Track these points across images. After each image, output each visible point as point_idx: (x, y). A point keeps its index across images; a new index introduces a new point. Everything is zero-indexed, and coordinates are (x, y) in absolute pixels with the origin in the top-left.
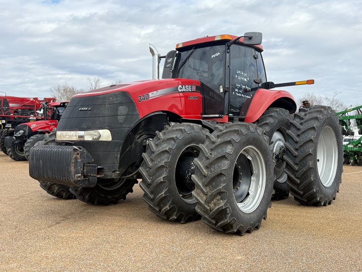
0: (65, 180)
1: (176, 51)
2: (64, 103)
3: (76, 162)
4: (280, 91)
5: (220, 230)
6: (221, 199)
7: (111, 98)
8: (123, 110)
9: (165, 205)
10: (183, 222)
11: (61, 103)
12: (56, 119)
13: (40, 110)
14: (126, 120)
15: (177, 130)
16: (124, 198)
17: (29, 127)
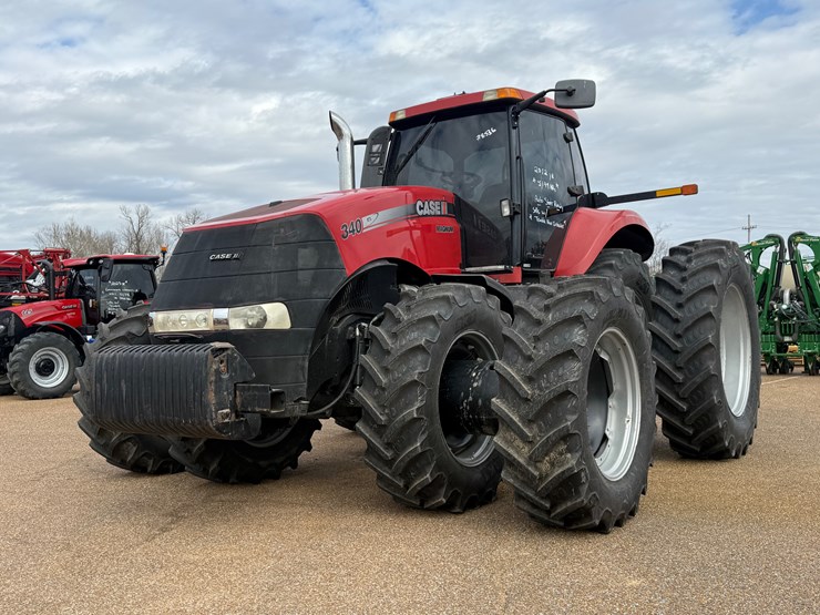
0: (193, 423)
1: (389, 129)
2: (97, 259)
3: (219, 380)
4: (622, 212)
5: (558, 522)
6: (569, 450)
7: (282, 230)
8: (306, 257)
9: (420, 473)
10: (458, 510)
11: (89, 260)
12: (78, 297)
13: (34, 278)
14: (315, 279)
15: (437, 299)
16: (294, 464)
17: (17, 317)
